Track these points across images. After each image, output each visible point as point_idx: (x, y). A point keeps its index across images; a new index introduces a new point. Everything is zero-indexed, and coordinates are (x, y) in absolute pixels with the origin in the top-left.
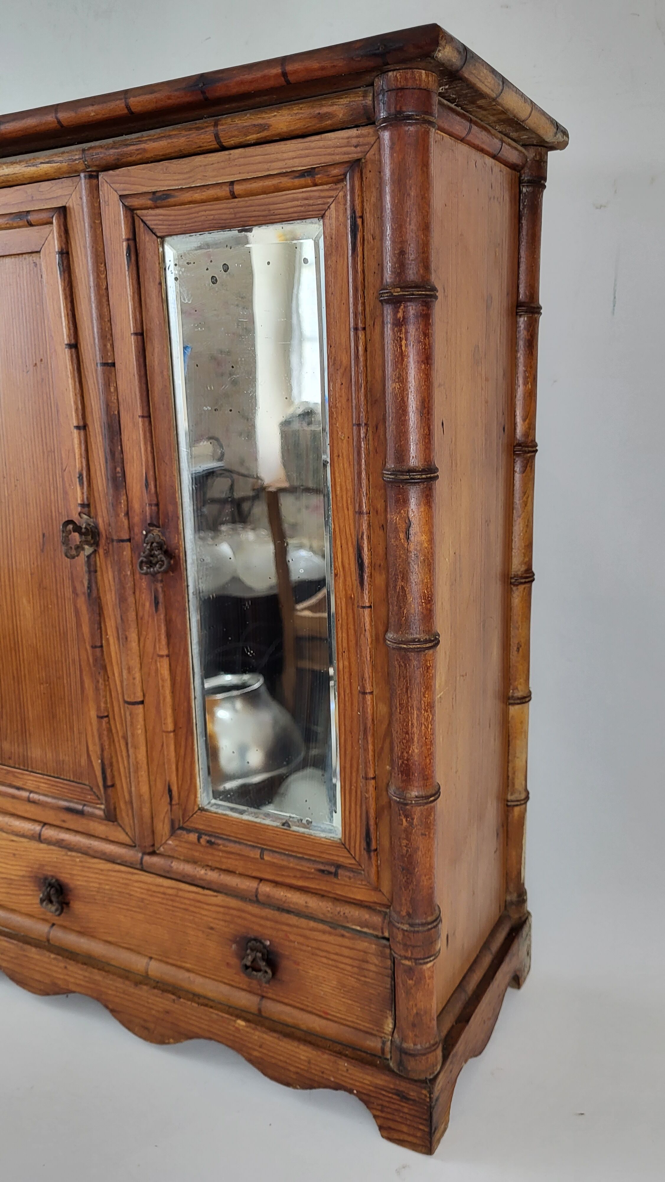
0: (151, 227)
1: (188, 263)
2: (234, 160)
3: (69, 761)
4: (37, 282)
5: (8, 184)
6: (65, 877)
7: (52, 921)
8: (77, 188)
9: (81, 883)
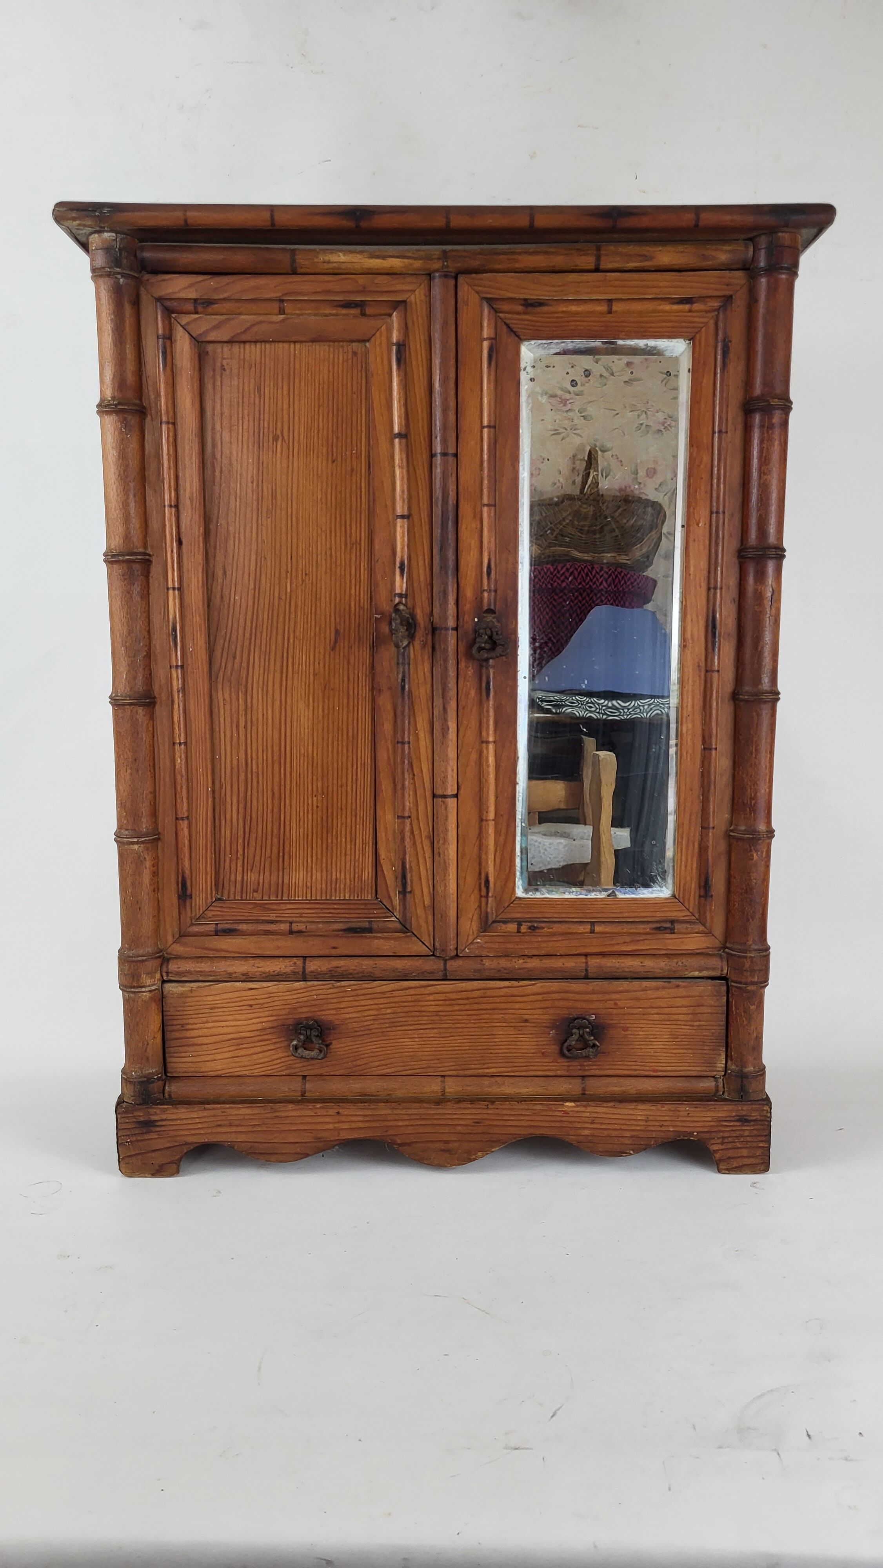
0: (515, 330)
1: (547, 367)
2: (610, 281)
3: (345, 878)
4: (355, 372)
5: (336, 271)
6: (328, 1015)
7: (301, 1074)
8: (422, 286)
9: (351, 1016)
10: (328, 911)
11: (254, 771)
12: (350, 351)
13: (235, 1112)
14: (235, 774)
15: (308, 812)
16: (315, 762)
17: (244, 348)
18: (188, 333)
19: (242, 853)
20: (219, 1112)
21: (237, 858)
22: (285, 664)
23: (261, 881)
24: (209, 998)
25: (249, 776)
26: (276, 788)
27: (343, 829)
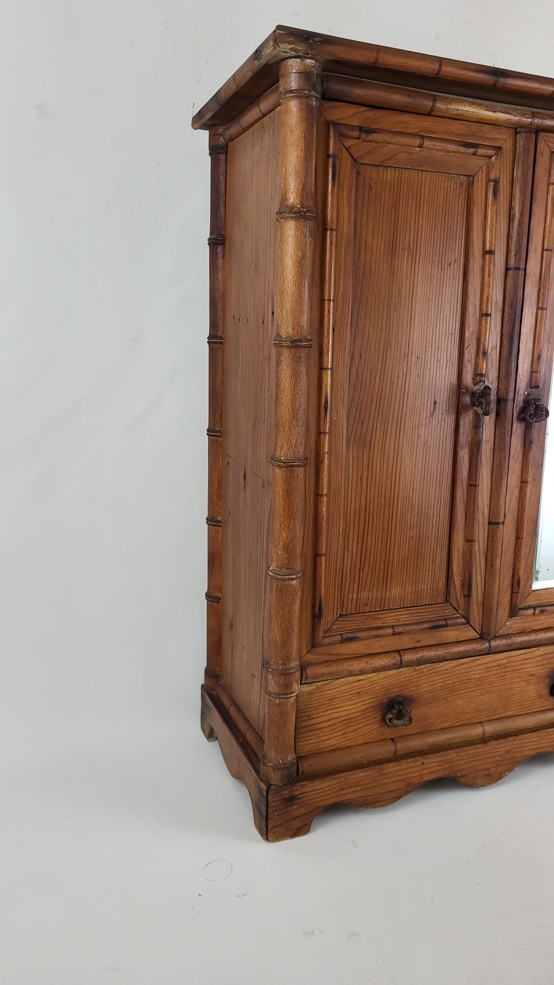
3: (427, 589)
4: (461, 198)
5: (460, 118)
6: (410, 691)
7: (390, 737)
8: (511, 137)
9: (425, 689)
10: (417, 615)
11: (371, 512)
12: (458, 182)
13: (353, 777)
14: (357, 516)
15: (406, 542)
16: (414, 503)
17: (387, 172)
18: (350, 154)
19: (358, 577)
20: (343, 779)
21: (354, 581)
22: (398, 428)
23: (370, 598)
24: (329, 692)
25: (367, 516)
26: (386, 525)
27: (429, 552)
